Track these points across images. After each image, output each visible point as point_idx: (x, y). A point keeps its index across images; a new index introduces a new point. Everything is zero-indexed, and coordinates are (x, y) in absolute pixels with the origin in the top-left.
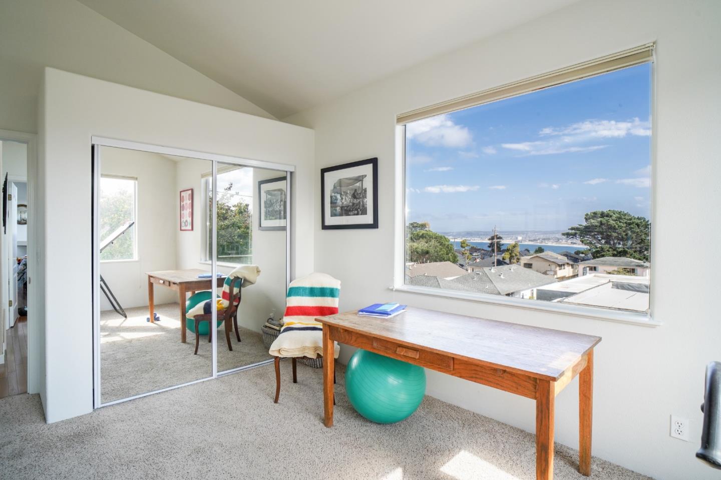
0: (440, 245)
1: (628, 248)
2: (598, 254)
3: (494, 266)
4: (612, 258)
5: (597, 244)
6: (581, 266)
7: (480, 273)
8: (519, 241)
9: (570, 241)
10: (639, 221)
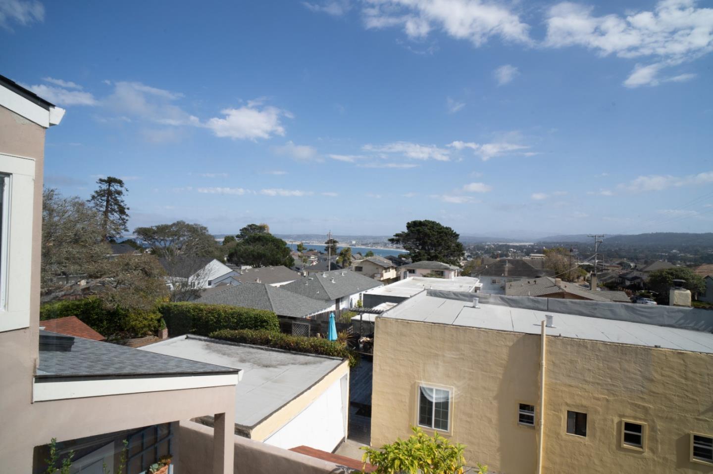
0: (277, 248)
1: (439, 253)
2: (416, 258)
3: (328, 270)
4: (427, 262)
5: (415, 250)
6: (403, 270)
7: (312, 278)
8: (353, 245)
9: (395, 246)
10: (447, 231)
